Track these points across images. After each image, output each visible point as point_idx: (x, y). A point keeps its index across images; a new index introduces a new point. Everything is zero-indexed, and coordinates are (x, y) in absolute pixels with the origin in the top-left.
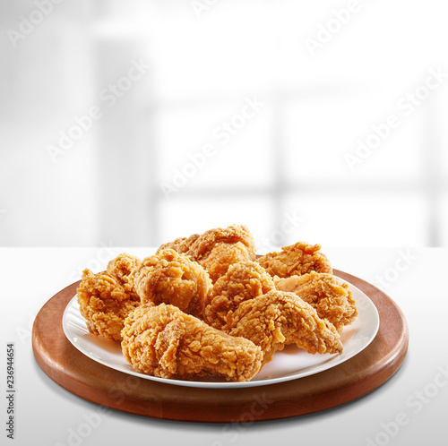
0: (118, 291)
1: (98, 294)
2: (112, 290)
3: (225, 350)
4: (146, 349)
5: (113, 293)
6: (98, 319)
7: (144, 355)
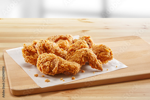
0: (33, 50)
1: (27, 50)
2: (32, 49)
3: (71, 66)
4: (48, 67)
5: (32, 50)
6: (27, 58)
7: (47, 69)
